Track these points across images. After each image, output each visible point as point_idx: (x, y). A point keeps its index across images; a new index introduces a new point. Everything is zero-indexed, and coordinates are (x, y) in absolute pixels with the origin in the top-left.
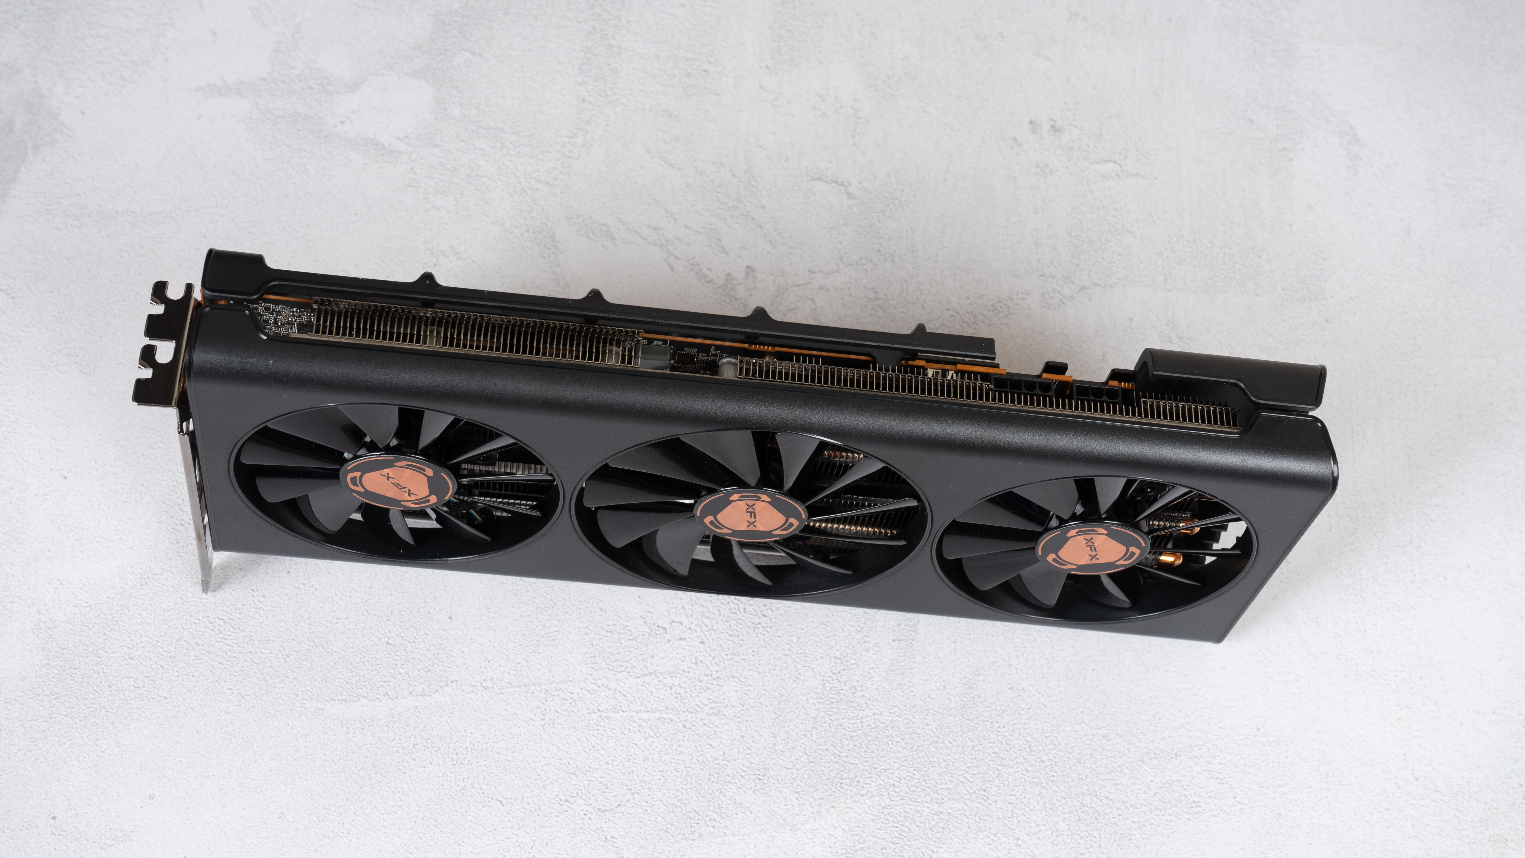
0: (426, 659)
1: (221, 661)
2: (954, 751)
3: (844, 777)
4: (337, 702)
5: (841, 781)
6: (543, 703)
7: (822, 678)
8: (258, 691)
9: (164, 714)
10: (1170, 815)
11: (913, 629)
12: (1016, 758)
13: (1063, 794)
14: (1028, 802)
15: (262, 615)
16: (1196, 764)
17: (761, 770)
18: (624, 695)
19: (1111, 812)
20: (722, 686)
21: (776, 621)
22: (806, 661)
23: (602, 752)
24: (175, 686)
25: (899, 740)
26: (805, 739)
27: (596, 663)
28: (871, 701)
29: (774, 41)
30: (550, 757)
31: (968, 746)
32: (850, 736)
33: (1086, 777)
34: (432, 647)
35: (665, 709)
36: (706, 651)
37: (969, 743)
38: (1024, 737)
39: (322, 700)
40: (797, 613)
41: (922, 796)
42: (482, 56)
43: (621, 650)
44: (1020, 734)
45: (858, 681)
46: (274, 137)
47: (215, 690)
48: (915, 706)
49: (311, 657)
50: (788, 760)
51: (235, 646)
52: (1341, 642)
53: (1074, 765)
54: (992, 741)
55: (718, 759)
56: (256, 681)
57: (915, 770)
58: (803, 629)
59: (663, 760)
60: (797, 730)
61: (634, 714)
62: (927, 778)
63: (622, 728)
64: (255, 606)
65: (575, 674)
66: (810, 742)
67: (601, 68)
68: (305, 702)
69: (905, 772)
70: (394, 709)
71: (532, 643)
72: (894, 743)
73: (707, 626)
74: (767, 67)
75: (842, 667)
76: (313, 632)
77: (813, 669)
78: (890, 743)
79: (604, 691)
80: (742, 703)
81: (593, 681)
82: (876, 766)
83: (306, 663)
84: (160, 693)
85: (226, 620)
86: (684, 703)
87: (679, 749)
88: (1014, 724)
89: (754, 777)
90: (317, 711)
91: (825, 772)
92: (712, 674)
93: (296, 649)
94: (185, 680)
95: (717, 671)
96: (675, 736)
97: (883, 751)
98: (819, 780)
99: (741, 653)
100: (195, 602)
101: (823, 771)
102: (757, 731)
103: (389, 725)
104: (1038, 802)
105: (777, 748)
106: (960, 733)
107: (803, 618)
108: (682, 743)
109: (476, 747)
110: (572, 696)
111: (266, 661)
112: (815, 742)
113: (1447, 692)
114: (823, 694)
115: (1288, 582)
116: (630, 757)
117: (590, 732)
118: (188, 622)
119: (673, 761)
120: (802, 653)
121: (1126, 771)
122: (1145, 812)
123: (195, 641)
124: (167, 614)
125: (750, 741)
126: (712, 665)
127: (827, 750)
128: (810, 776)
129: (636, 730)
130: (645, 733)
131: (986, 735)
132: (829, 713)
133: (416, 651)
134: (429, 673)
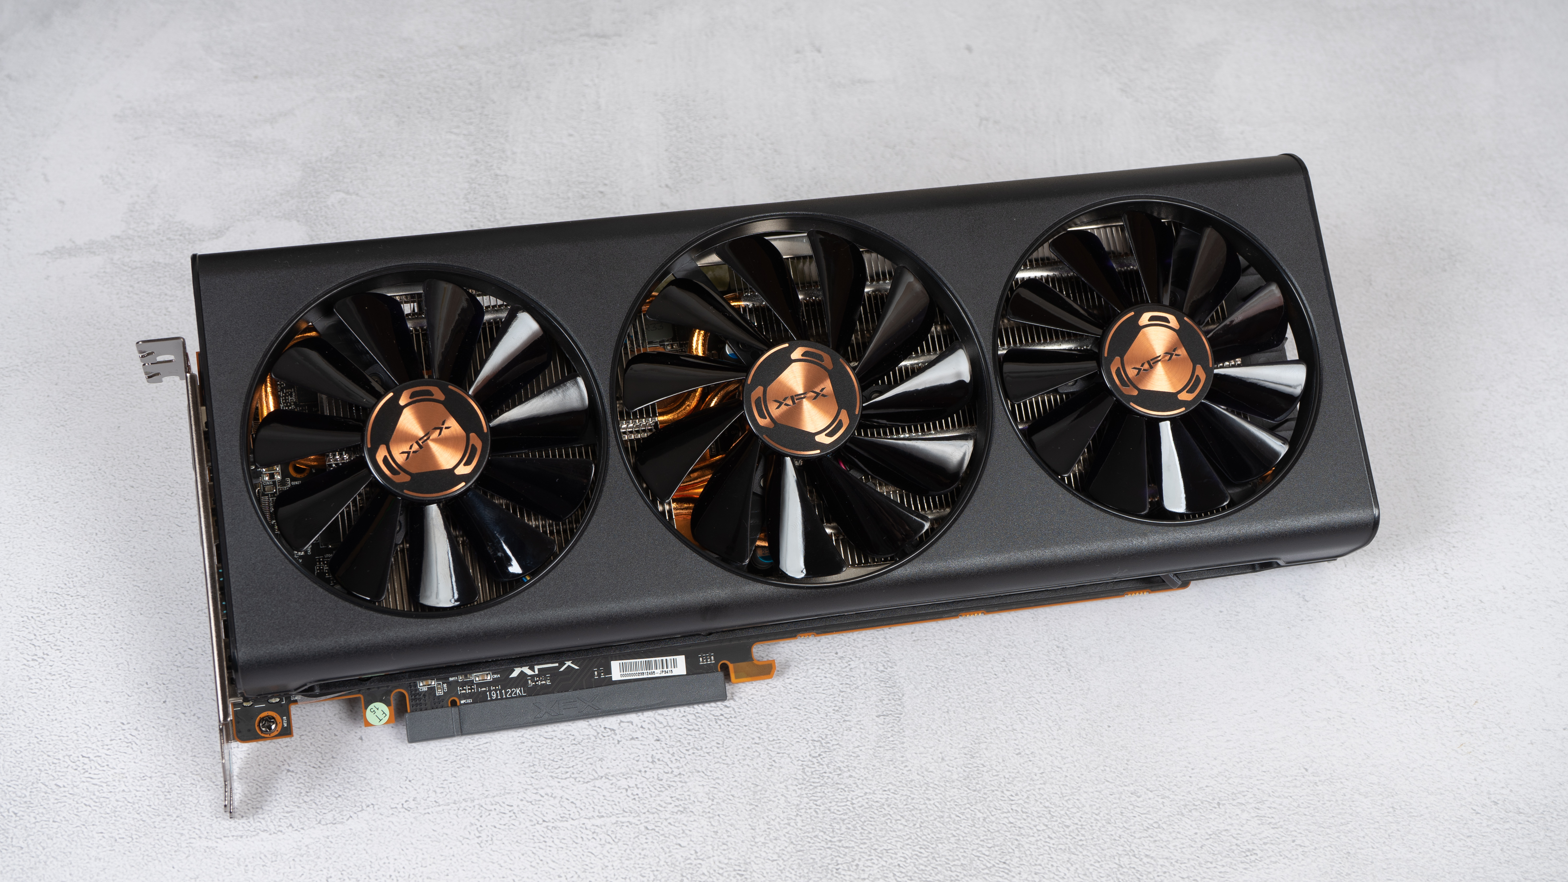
0: (335, 784)
1: (87, 803)
2: (963, 825)
3: (839, 862)
4: (231, 838)
5: (837, 867)
6: (479, 820)
7: (800, 763)
8: (135, 832)
9: (19, 865)
10: (1223, 866)
11: (899, 702)
12: (1035, 826)
13: (1096, 857)
14: (1057, 870)
15: (135, 749)
16: (1243, 811)
17: (742, 865)
18: (572, 802)
19: (1154, 870)
20: (686, 782)
21: (740, 711)
22: (780, 748)
23: (552, 865)
24: (32, 833)
25: (899, 817)
26: (789, 828)
27: (536, 772)
28: (860, 781)
29: (672, 162)
30: (491, 876)
31: (979, 819)
32: (841, 819)
33: (1120, 837)
34: (342, 771)
35: (622, 812)
36: (663, 749)
37: (979, 815)
38: (1041, 803)
39: (213, 838)
40: (763, 700)
41: (934, 874)
42: (357, 194)
43: (564, 756)
44: (1036, 801)
45: (843, 762)
46: (131, 286)
47: (81, 835)
48: (911, 781)
49: (196, 791)
50: (771, 851)
51: (104, 785)
52: (1380, 674)
53: (1104, 826)
54: (1006, 811)
55: (689, 859)
56: (132, 822)
57: (921, 848)
58: (772, 715)
59: (625, 866)
60: (778, 820)
61: (586, 821)
62: (936, 856)
63: (574, 837)
64: (126, 740)
65: (512, 785)
66: (795, 830)
67: (488, 196)
68: (192, 841)
69: (911, 851)
70: (300, 841)
71: (459, 758)
72: (894, 821)
73: (661, 723)
74: (667, 186)
75: (822, 750)
76: (198, 764)
77: (789, 755)
78: (888, 821)
79: (549, 800)
80: (711, 797)
81: (535, 791)
82: (876, 847)
83: (191, 798)
84: (14, 843)
85: (92, 757)
86: (644, 804)
87: (643, 853)
88: (1028, 791)
89: (734, 873)
90: (207, 850)
91: (817, 860)
92: (673, 771)
93: (178, 784)
94: (44, 826)
95: (678, 768)
96: (636, 839)
97: (881, 830)
98: (811, 869)
99: (704, 747)
100: (52, 740)
101: (814, 859)
102: (731, 825)
103: (296, 859)
104: (1068, 869)
105: (757, 840)
106: (968, 806)
107: (771, 704)
108: (645, 846)
109: (402, 874)
110: (511, 809)
111: (143, 799)
112: (801, 829)
113: (1508, 713)
114: (804, 779)
115: (1310, 620)
116: (585, 867)
117: (536, 845)
118: (46, 762)
119: (637, 866)
120: (774, 740)
121: (1164, 826)
122: (1194, 867)
123: (54, 782)
124: (20, 756)
125: (725, 836)
126: (672, 762)
127: (816, 836)
128: (800, 865)
129: (590, 837)
130: (601, 839)
131: (997, 805)
132: (813, 798)
133: (323, 777)
134: (339, 798)
